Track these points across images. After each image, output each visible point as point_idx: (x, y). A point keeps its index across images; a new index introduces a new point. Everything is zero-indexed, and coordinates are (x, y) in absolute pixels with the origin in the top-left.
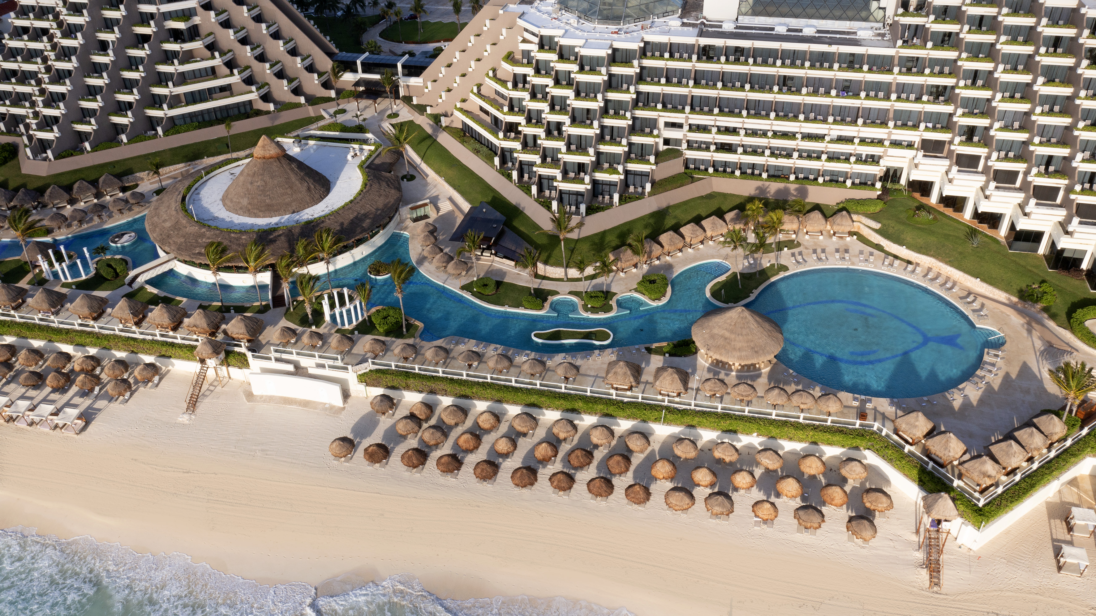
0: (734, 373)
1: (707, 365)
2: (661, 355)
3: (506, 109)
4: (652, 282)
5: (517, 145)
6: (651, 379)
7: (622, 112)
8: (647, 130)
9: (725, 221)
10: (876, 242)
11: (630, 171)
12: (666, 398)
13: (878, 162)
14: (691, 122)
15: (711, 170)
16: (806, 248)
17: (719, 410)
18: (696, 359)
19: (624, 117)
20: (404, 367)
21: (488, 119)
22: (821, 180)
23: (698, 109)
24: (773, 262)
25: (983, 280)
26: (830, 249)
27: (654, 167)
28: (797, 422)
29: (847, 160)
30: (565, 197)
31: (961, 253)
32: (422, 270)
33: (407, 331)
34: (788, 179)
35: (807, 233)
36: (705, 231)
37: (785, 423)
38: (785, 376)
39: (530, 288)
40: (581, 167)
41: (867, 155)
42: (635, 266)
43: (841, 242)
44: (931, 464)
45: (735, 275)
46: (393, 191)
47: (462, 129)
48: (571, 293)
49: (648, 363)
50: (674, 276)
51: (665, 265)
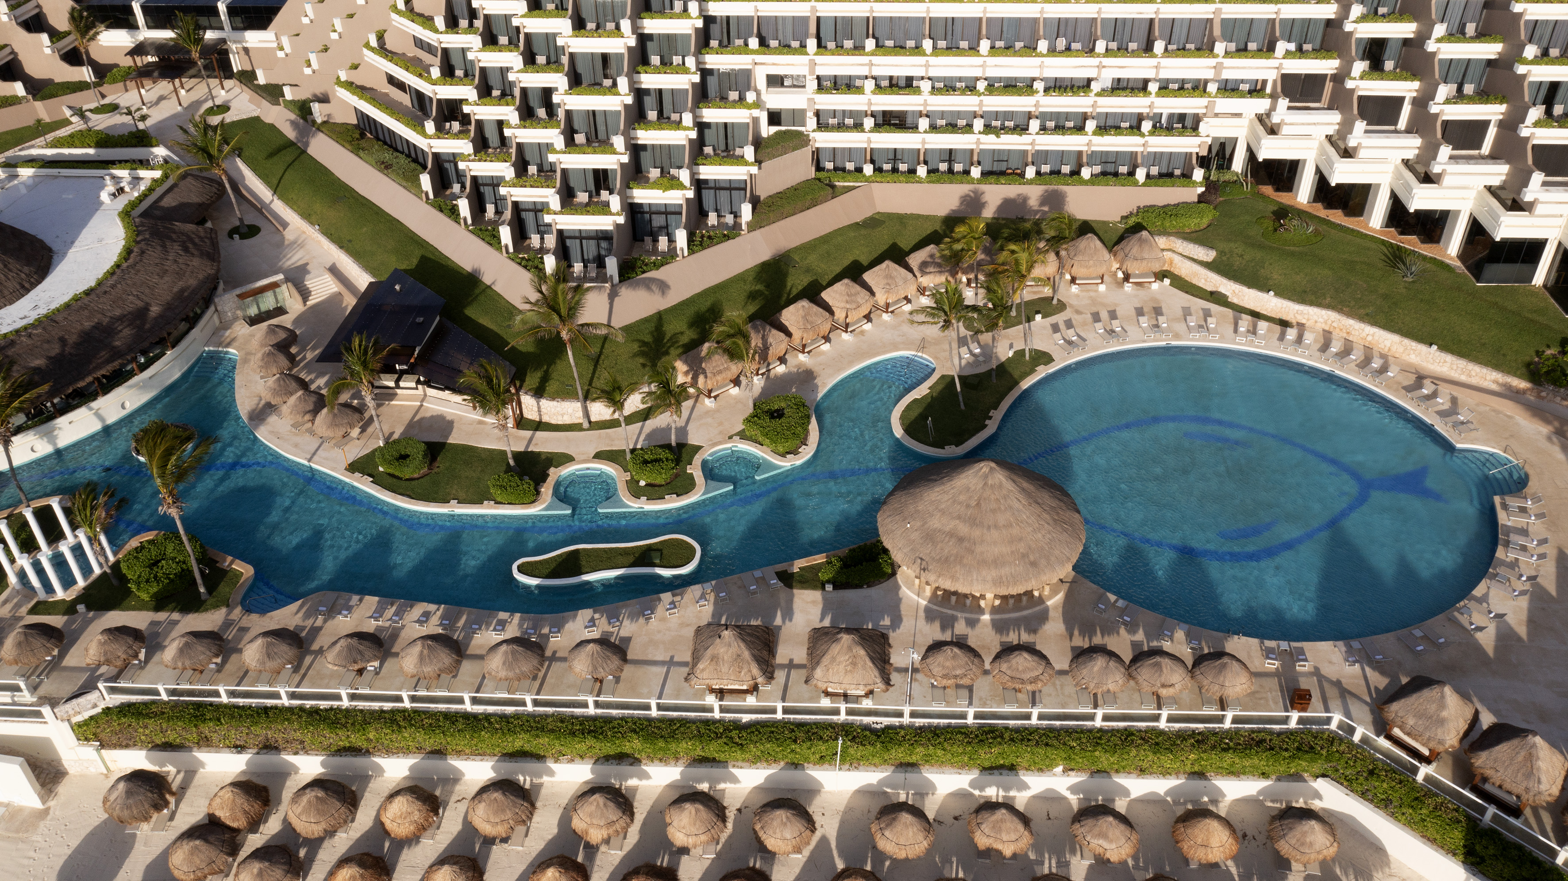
0: (986, 617)
1: (924, 602)
2: (814, 588)
3: (436, 72)
4: (777, 414)
5: (464, 146)
6: (800, 655)
7: (677, 60)
8: (733, 95)
9: (910, 270)
10: (1209, 288)
11: (706, 181)
12: (843, 707)
13: (1195, 129)
14: (821, 71)
15: (868, 169)
16: (1078, 312)
17: (970, 720)
18: (897, 587)
19: (682, 69)
20: (191, 693)
21: (405, 99)
22: (1086, 173)
23: (831, 45)
24: (1019, 346)
25: (1444, 348)
26: (1126, 309)
27: (754, 170)
28: (1154, 729)
29: (1135, 128)
30: (573, 246)
31: (1385, 297)
32: (263, 434)
33: (210, 590)
34: (1022, 175)
35: (1073, 280)
36: (872, 293)
37: (1127, 736)
38: (1101, 611)
39: (503, 453)
40: (601, 179)
41: (1171, 116)
42: (736, 382)
43: (1142, 293)
44: (1492, 810)
45: (947, 383)
46: (196, 262)
47: (357, 127)
48: (600, 456)
49: (788, 614)
50: (820, 395)
51: (798, 373)
